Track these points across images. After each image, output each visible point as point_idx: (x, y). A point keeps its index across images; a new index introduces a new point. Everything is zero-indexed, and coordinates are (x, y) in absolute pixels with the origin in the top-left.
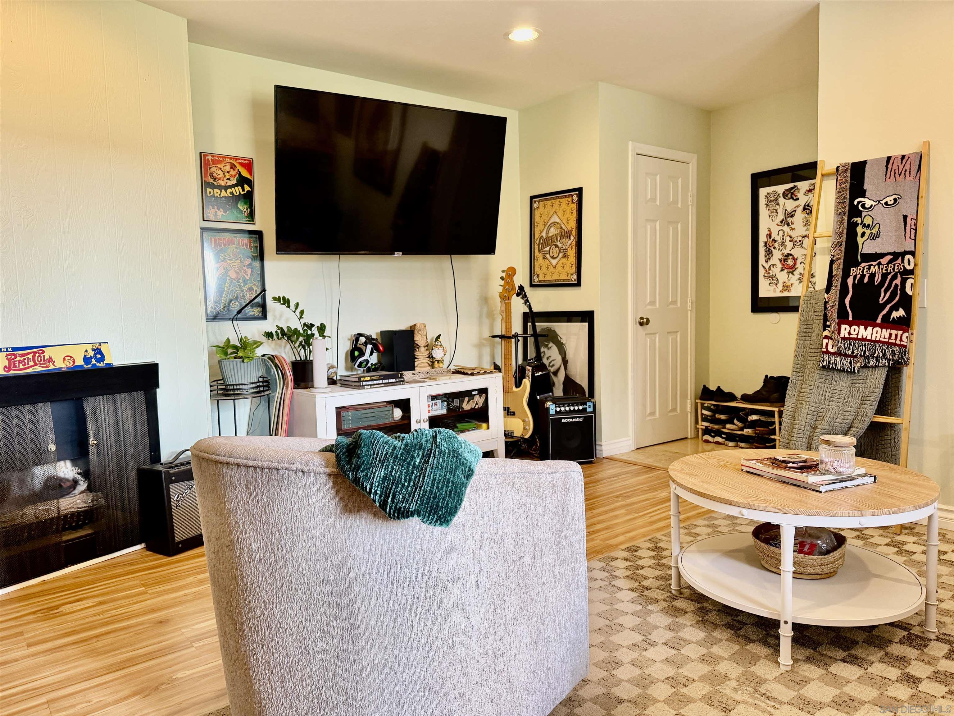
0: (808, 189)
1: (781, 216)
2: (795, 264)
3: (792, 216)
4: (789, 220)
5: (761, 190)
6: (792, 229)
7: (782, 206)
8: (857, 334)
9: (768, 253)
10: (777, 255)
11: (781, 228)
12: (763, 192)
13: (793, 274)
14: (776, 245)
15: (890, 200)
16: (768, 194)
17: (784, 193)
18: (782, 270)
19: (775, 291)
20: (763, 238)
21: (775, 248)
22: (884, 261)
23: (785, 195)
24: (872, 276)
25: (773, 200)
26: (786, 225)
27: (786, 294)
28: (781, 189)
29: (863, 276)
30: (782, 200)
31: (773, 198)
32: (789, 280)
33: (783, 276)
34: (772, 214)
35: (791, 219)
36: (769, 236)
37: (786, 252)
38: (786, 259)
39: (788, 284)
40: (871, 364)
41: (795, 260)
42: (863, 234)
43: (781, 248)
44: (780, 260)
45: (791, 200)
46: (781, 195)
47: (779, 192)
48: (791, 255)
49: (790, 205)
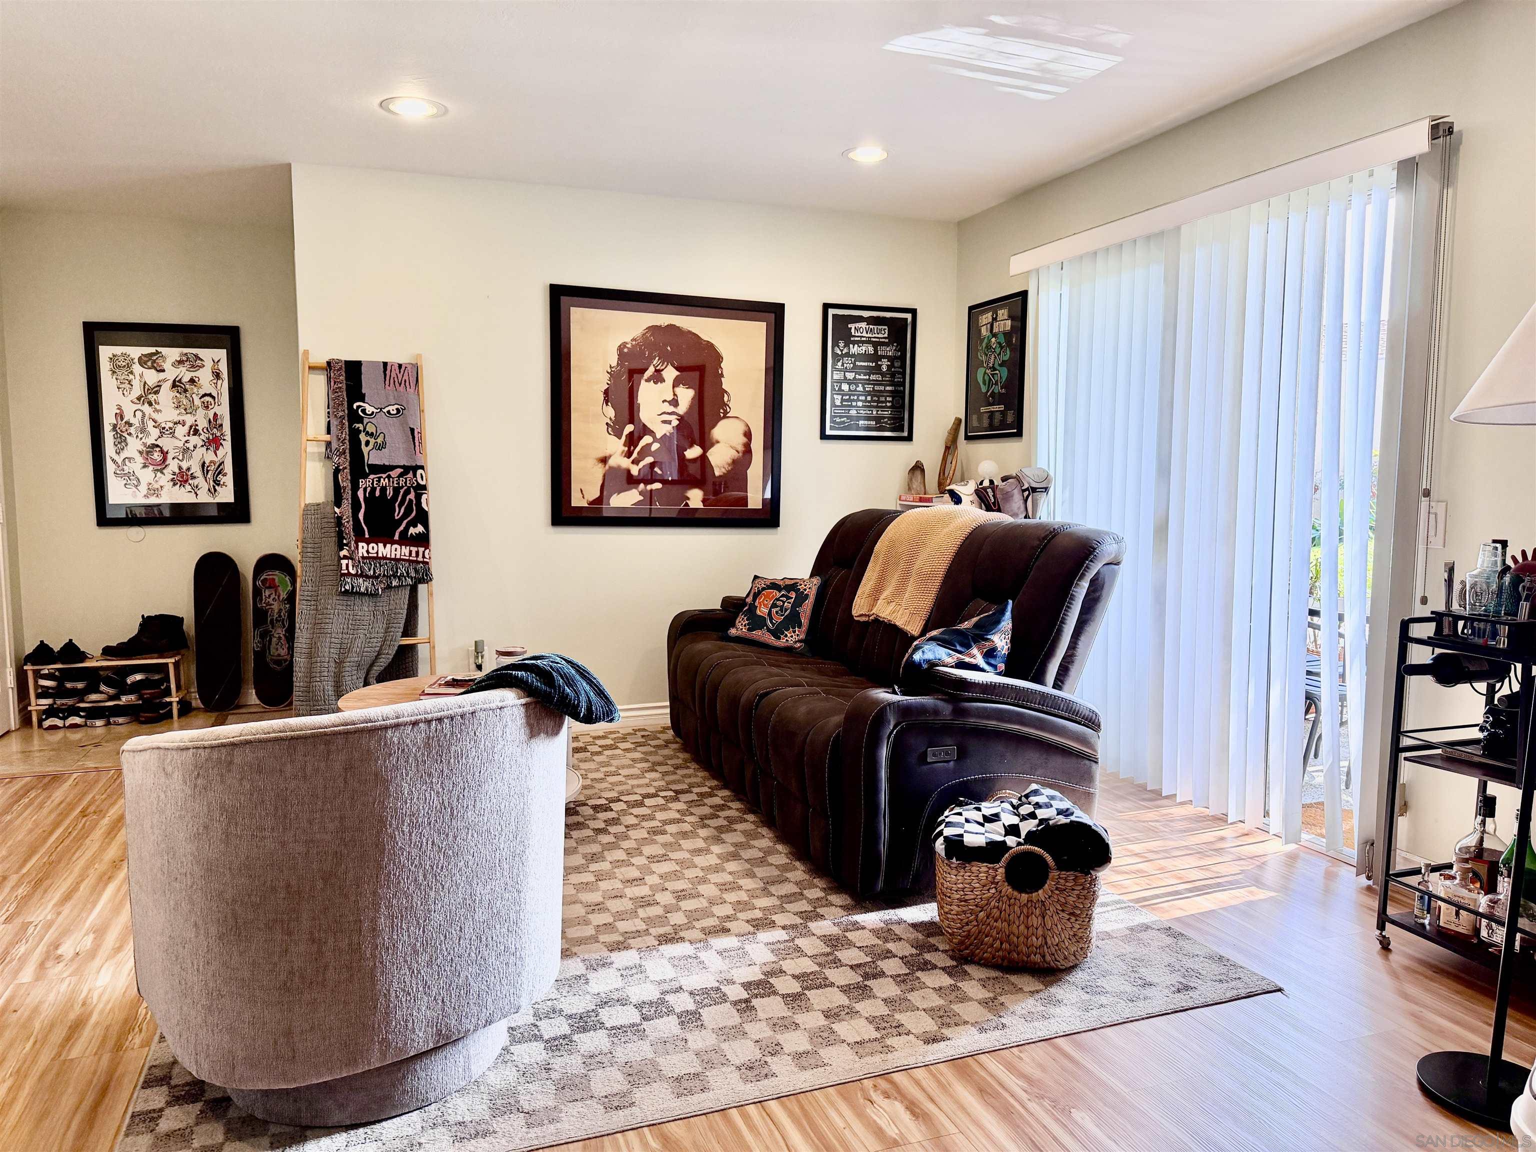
0: (179, 359)
1: (137, 391)
2: (165, 459)
3: (157, 393)
4: (152, 397)
5: (102, 349)
6: (158, 411)
7: (138, 377)
8: (377, 553)
9: (119, 440)
10: (134, 446)
11: (139, 406)
12: (105, 352)
13: (163, 473)
14: (132, 430)
15: (393, 409)
16: (114, 356)
17: (140, 359)
18: (145, 466)
19: (135, 496)
20: (108, 418)
21: (130, 434)
22: (395, 473)
23: (142, 361)
24: (383, 489)
25: (121, 366)
26: (146, 405)
27: (153, 500)
28: (136, 352)
29: (373, 489)
30: (137, 368)
31: (124, 364)
32: (157, 481)
33: (147, 475)
34: (123, 386)
35: (155, 397)
36: (120, 416)
37: (150, 441)
38: (152, 452)
39: (156, 486)
40: (394, 583)
41: (165, 454)
42: (367, 443)
43: (140, 436)
44: (141, 453)
45: (153, 371)
46: (136, 360)
47: (132, 356)
48: (158, 446)
49: (152, 377)
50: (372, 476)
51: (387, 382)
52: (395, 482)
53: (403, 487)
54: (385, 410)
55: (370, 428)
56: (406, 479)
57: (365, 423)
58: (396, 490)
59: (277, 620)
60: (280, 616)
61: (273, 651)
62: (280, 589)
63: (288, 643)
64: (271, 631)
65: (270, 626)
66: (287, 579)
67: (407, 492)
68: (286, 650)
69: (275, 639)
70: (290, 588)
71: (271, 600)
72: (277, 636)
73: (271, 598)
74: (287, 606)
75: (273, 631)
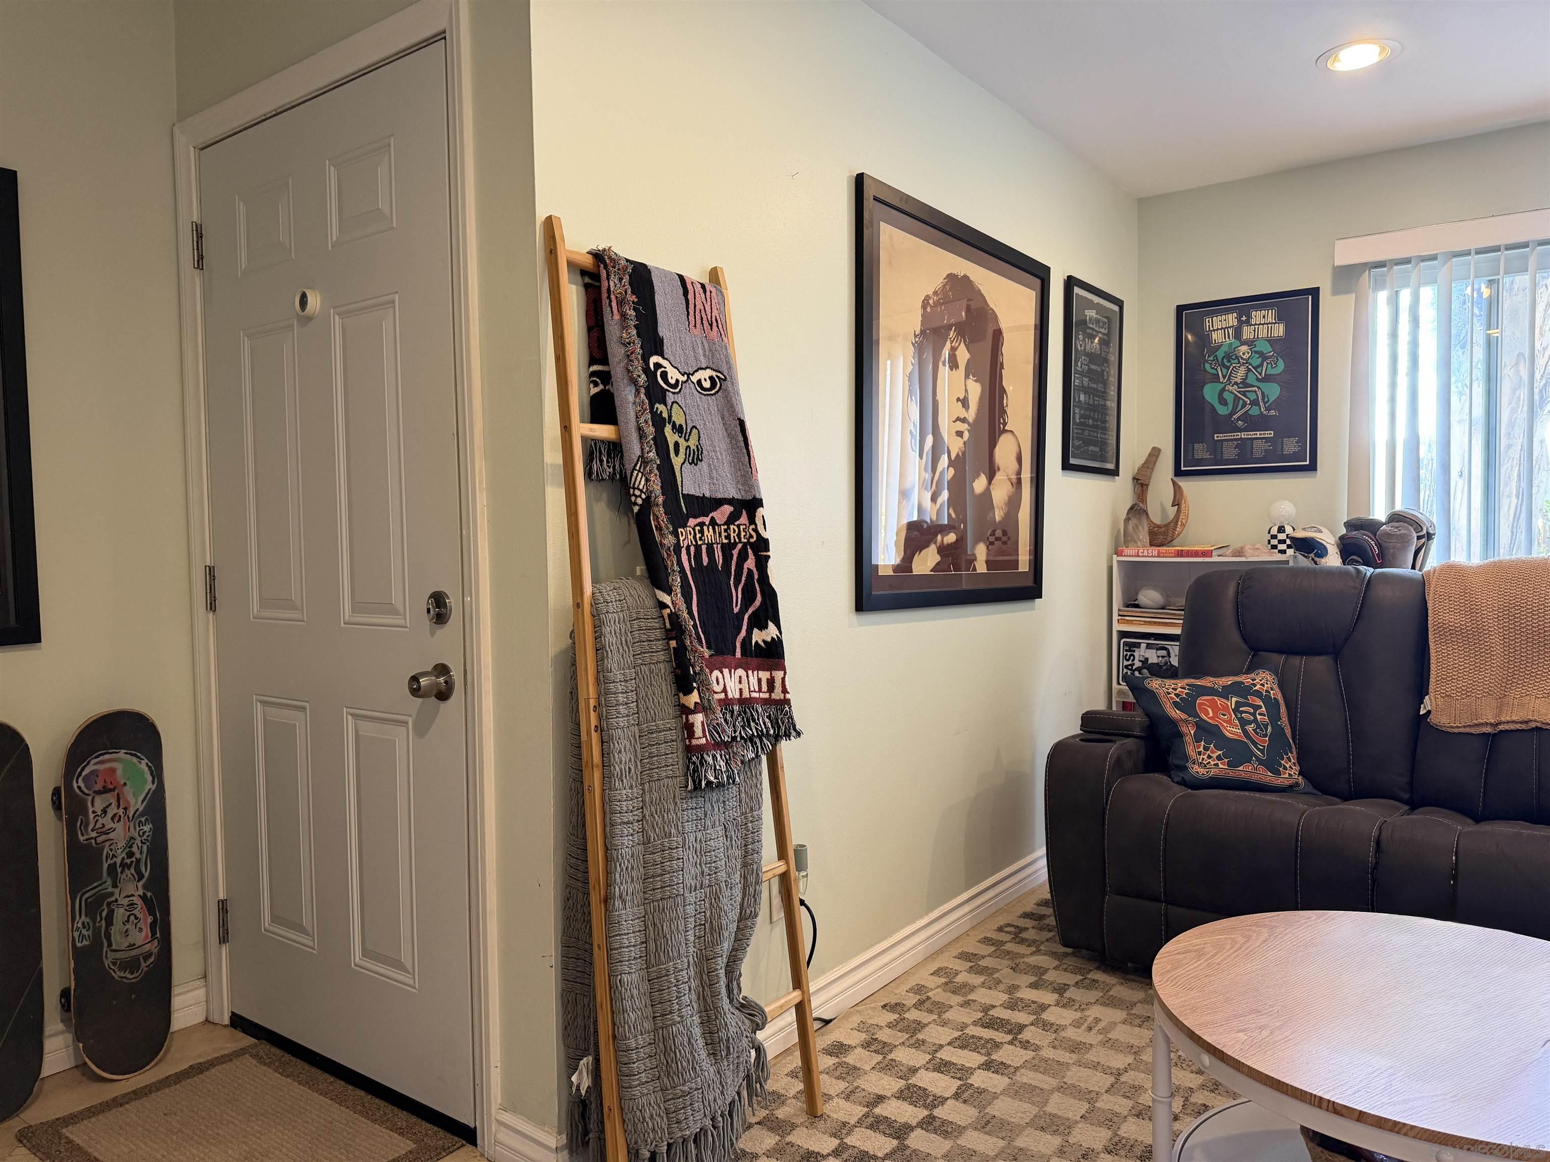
15: (705, 377)
22: (721, 515)
24: (710, 550)
29: (699, 550)
42: (678, 448)
50: (692, 522)
51: (691, 318)
52: (723, 534)
53: (735, 544)
54: (694, 379)
55: (678, 418)
56: (738, 526)
57: (669, 402)
58: (727, 549)
59: (124, 865)
60: (131, 854)
61: (118, 940)
62: (128, 792)
63: (151, 912)
64: (112, 894)
65: (109, 882)
66: (143, 765)
67: (743, 557)
68: (147, 931)
69: (121, 910)
70: (150, 786)
71: (107, 821)
72: (125, 902)
73: (110, 813)
74: (147, 828)
75: (117, 891)
